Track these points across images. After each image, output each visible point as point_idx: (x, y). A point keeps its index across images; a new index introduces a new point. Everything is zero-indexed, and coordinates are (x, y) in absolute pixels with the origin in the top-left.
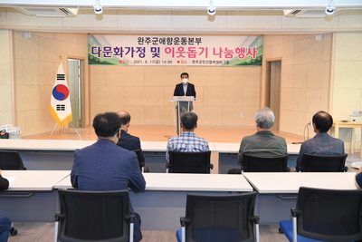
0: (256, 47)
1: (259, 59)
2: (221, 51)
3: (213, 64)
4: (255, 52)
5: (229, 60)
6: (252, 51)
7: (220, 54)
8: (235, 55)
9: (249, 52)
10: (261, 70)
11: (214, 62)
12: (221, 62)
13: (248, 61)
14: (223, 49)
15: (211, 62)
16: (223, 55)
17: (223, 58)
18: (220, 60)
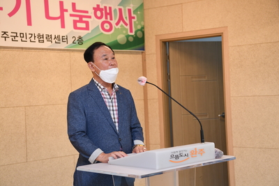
0: (132, 7)
1: (140, 34)
2: (63, 10)
3: (47, 44)
4: (131, 18)
5: (83, 33)
6: (126, 15)
7: (62, 18)
8: (95, 23)
9: (121, 18)
10: (144, 60)
11: (49, 37)
12: (65, 39)
13: (121, 38)
14: (68, 6)
15: (41, 38)
16: (69, 21)
17: (69, 30)
18: (62, 33)
